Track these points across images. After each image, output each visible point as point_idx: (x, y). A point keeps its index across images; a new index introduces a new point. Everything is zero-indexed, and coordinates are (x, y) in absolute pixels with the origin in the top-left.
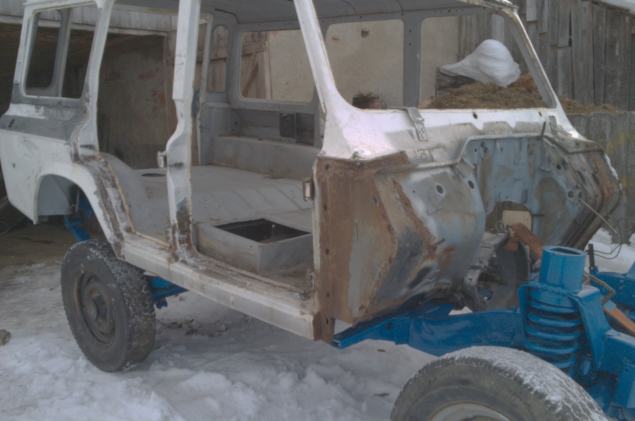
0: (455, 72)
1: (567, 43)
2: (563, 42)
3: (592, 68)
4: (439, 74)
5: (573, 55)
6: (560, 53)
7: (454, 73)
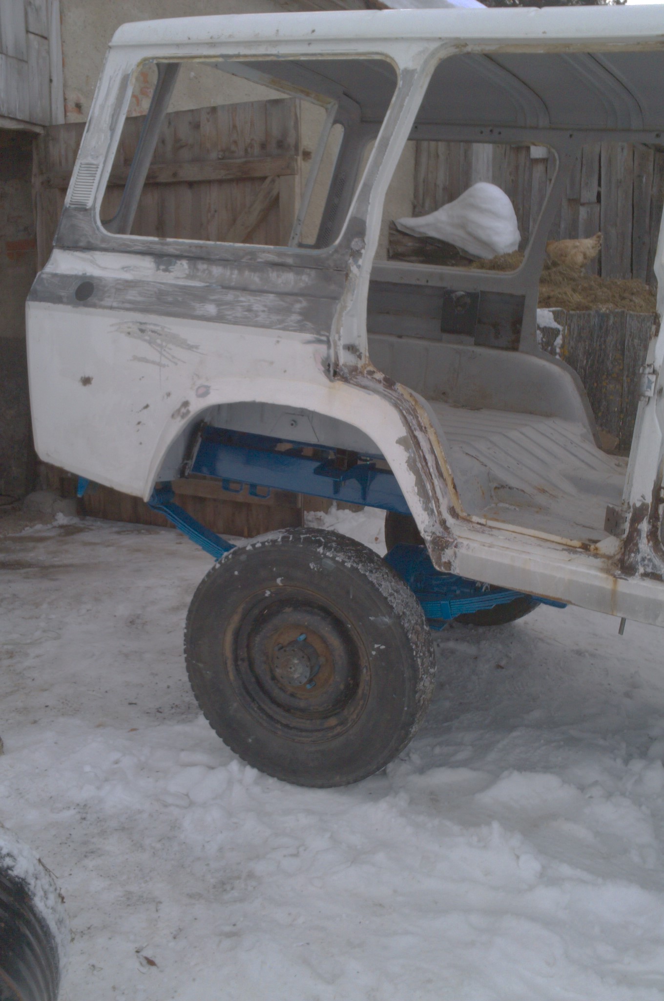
0: (422, 230)
1: (594, 198)
2: (589, 195)
3: (630, 239)
4: (394, 232)
5: (602, 216)
6: (583, 212)
7: (420, 233)
